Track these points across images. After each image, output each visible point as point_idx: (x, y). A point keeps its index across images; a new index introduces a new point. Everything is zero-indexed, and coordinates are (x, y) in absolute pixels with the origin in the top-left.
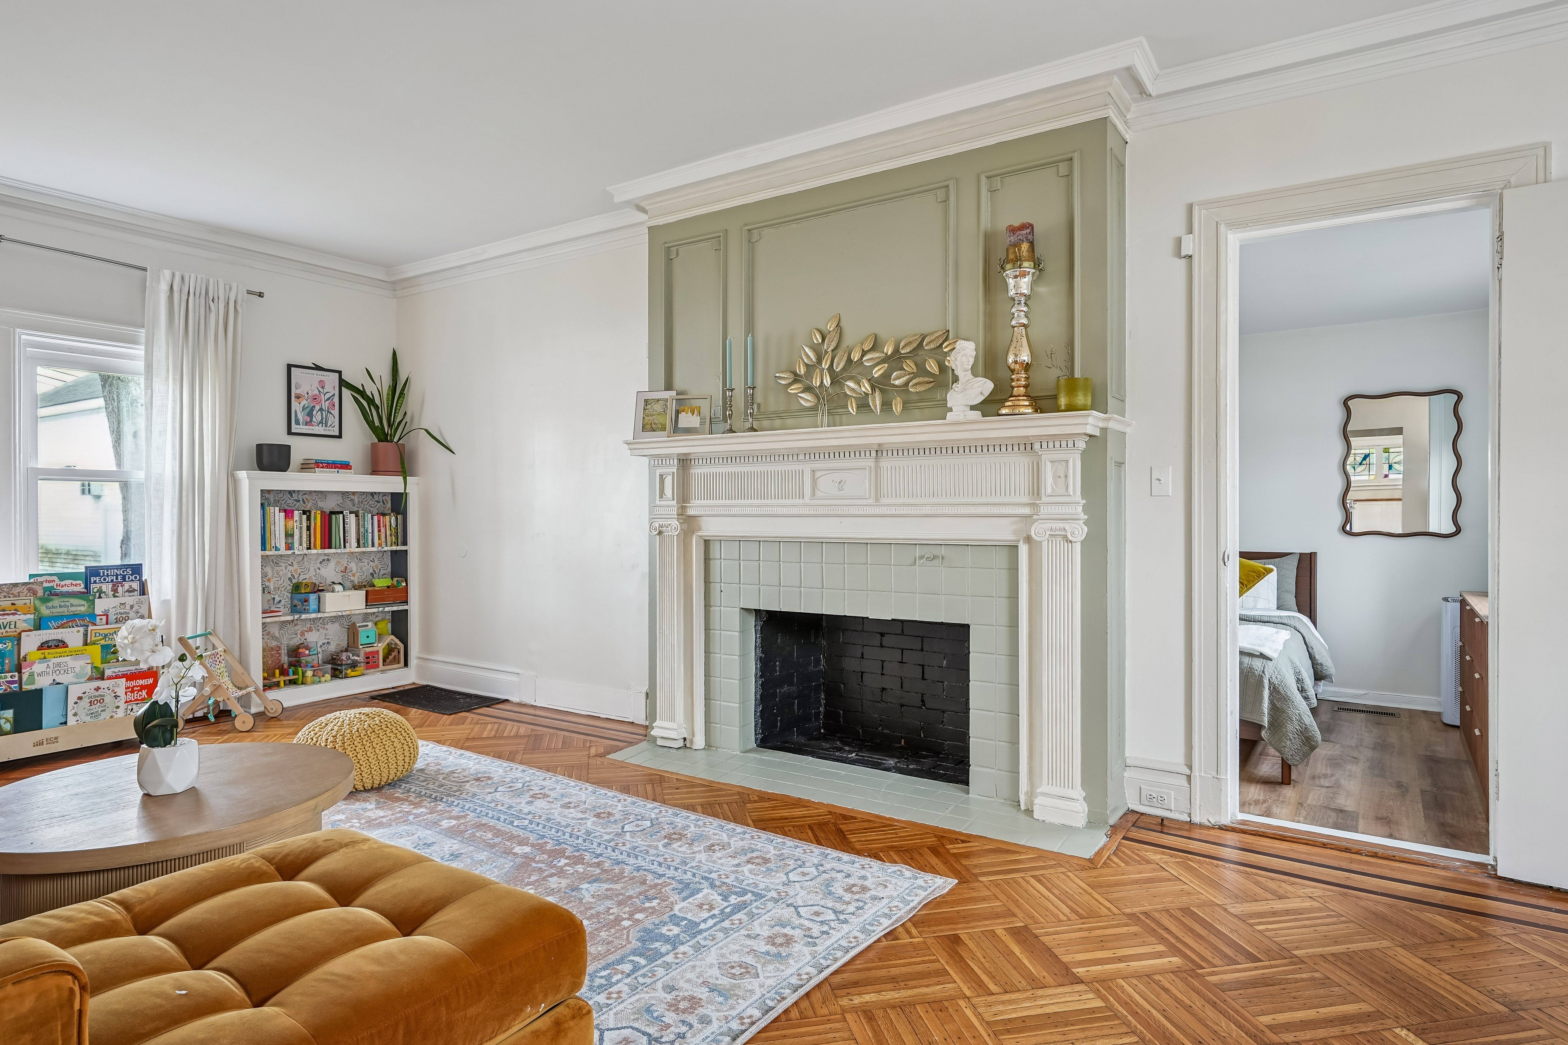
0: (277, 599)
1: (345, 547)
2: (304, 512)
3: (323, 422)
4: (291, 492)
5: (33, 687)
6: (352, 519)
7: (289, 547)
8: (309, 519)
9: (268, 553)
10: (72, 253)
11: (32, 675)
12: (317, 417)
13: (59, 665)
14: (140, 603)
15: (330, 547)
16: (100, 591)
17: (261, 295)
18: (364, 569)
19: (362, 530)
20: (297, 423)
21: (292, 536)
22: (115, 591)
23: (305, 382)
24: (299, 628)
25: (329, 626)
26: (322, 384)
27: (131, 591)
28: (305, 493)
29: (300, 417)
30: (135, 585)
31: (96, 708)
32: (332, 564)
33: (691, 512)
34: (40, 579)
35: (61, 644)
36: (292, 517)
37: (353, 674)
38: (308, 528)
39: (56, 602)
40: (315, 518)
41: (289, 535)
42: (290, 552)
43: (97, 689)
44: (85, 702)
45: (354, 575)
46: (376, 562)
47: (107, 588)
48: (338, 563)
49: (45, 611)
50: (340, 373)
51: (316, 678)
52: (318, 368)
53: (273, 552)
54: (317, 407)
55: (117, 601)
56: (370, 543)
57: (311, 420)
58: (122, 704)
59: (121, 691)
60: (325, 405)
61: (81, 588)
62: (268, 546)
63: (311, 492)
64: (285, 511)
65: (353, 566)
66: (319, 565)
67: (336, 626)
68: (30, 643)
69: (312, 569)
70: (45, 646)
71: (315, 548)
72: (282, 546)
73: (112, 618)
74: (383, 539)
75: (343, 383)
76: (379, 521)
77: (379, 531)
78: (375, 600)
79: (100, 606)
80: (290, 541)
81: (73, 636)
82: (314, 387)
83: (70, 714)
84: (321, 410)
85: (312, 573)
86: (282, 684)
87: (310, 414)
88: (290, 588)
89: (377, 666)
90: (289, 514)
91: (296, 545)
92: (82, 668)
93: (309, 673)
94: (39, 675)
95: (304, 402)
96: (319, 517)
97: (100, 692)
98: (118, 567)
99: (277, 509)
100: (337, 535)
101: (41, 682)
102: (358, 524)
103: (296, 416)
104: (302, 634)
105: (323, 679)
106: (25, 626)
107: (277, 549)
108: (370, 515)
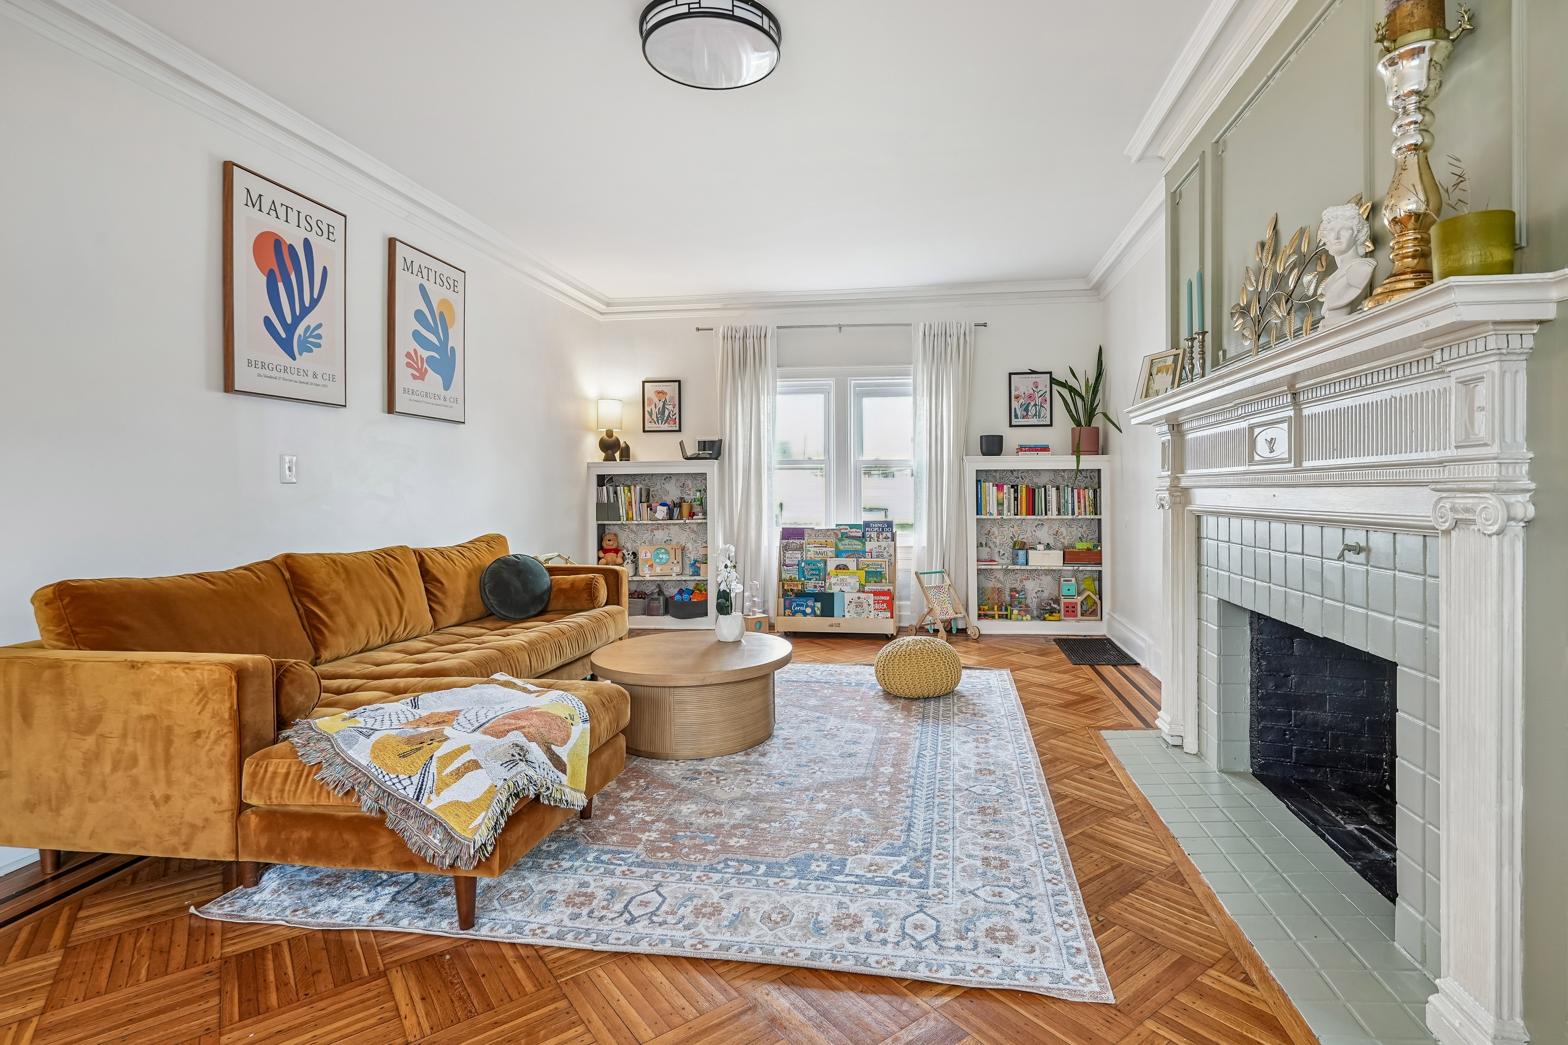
0: (1002, 552)
1: (1046, 514)
2: (1012, 487)
3: (1037, 415)
4: (1012, 471)
5: (831, 591)
6: (1053, 492)
7: (1000, 513)
8: (1016, 491)
9: (983, 517)
10: (872, 325)
11: (830, 584)
12: (1032, 411)
13: (843, 580)
14: (889, 546)
15: (1034, 514)
16: (870, 537)
17: (985, 325)
18: (1073, 533)
19: (1062, 501)
20: (1016, 417)
21: (1002, 504)
22: (878, 537)
23: (1022, 385)
24: (1019, 576)
25: (1043, 577)
26: (1036, 385)
27: (887, 538)
28: (1023, 471)
29: (1018, 412)
30: (889, 535)
31: (859, 610)
32: (1045, 528)
33: (1184, 483)
34: (841, 527)
35: (845, 567)
36: (1002, 490)
37: (1051, 618)
38: (1016, 499)
39: (847, 541)
40: (1021, 491)
41: (1000, 504)
42: (999, 517)
43: (859, 598)
44: (853, 605)
45: (1064, 538)
46: (1085, 528)
47: (874, 535)
48: (1050, 527)
49: (841, 547)
50: (1050, 373)
51: (1019, 617)
52: (1033, 372)
53: (988, 517)
54: (1032, 404)
55: (879, 543)
56: (1070, 512)
57: (1027, 414)
58: (872, 610)
59: (871, 602)
60: (1039, 401)
61: (860, 535)
62: (983, 512)
63: (1028, 470)
64: (997, 486)
65: (1063, 530)
66: (1035, 528)
67: (1049, 578)
68: (832, 564)
69: (1029, 531)
70: (838, 567)
71: (1021, 514)
72: (995, 512)
73: (874, 554)
74: (1083, 509)
75: (1053, 381)
76: (1079, 494)
77: (1079, 502)
78: (1071, 560)
79: (869, 546)
80: (1000, 508)
81: (851, 563)
82: (1029, 388)
83: (846, 611)
84: (1035, 405)
85: (1029, 534)
86: (997, 617)
87: (1026, 410)
88: (1011, 544)
89: (1076, 616)
90: (1000, 488)
91: (1005, 512)
92: (854, 584)
93: (1015, 612)
94: (834, 584)
95: (1022, 401)
96: (1024, 490)
97: (860, 600)
98: (880, 522)
99: (991, 484)
100: (1040, 505)
101: (835, 589)
102: (1058, 496)
103: (1015, 412)
104: (1021, 581)
105: (1024, 618)
106: (830, 554)
107: (991, 514)
108: (1070, 489)
